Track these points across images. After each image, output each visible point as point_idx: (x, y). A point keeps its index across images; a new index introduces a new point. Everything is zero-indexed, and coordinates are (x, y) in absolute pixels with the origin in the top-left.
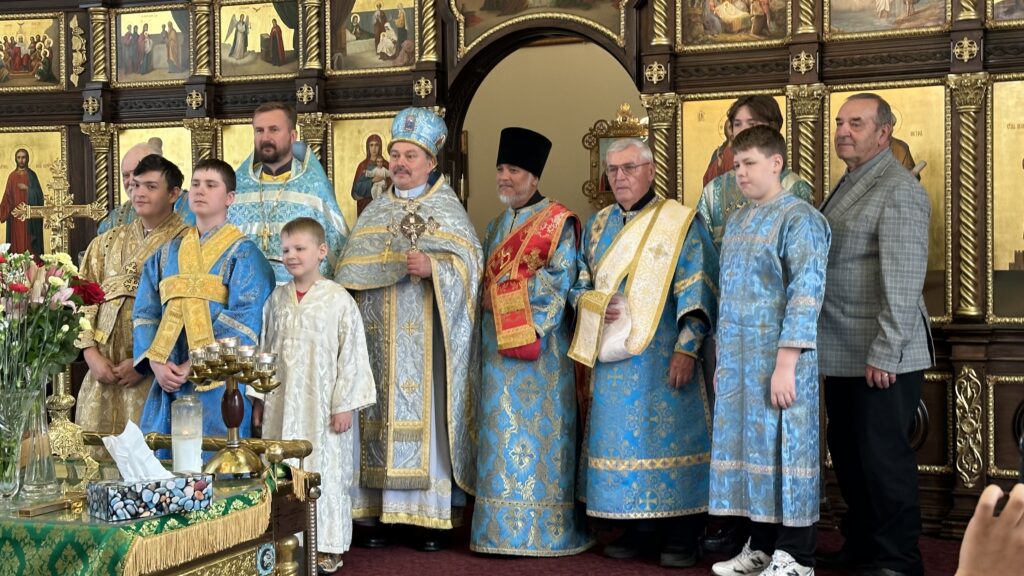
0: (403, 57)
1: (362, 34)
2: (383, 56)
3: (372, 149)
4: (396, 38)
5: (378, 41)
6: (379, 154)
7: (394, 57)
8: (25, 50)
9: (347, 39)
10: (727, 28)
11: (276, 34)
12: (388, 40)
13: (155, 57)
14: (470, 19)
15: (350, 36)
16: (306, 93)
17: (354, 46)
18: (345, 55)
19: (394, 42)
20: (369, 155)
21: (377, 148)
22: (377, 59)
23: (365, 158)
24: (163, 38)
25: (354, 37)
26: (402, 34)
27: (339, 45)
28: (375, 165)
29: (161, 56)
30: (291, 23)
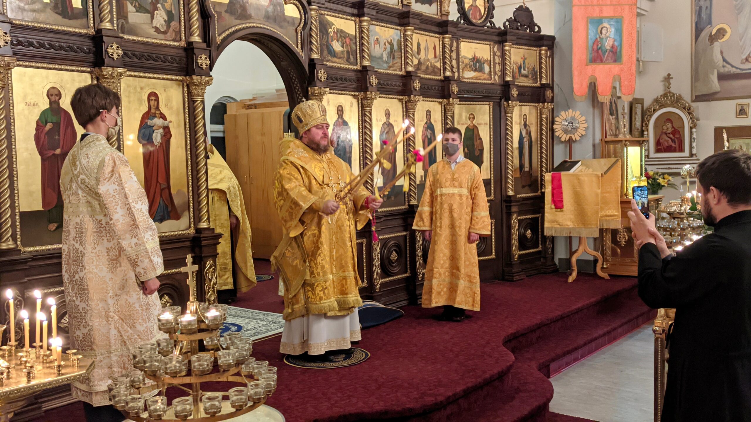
0: (171, 34)
1: (140, 8)
2: (157, 30)
3: (152, 103)
4: (166, 18)
5: (152, 17)
6: (157, 108)
7: (165, 33)
9: (129, 10)
10: (335, 55)
12: (160, 18)
14: (219, 17)
15: (130, 8)
17: (134, 17)
18: (127, 22)
19: (165, 21)
20: (150, 108)
21: (156, 103)
22: (152, 31)
23: (147, 110)
25: (134, 10)
26: (169, 13)
27: (122, 14)
28: (154, 116)
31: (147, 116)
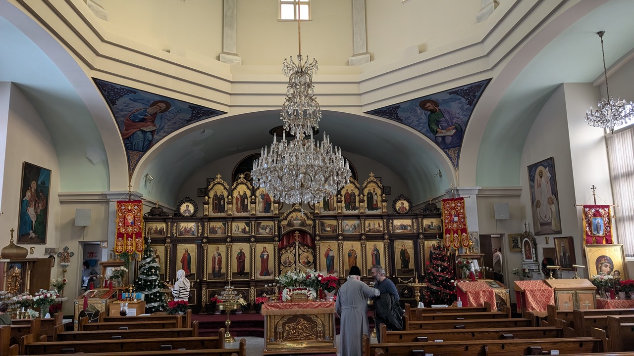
0: (271, 233)
1: (263, 229)
2: (267, 233)
3: (264, 249)
5: (266, 230)
6: (266, 250)
7: (269, 233)
8: (188, 229)
10: (328, 231)
11: (245, 228)
12: (268, 230)
13: (218, 231)
14: (284, 227)
15: (260, 229)
16: (253, 239)
17: (261, 231)
22: (265, 233)
24: (220, 228)
26: (271, 229)
27: (258, 231)
28: (265, 252)
29: (219, 231)
30: (248, 226)
31: (263, 252)
